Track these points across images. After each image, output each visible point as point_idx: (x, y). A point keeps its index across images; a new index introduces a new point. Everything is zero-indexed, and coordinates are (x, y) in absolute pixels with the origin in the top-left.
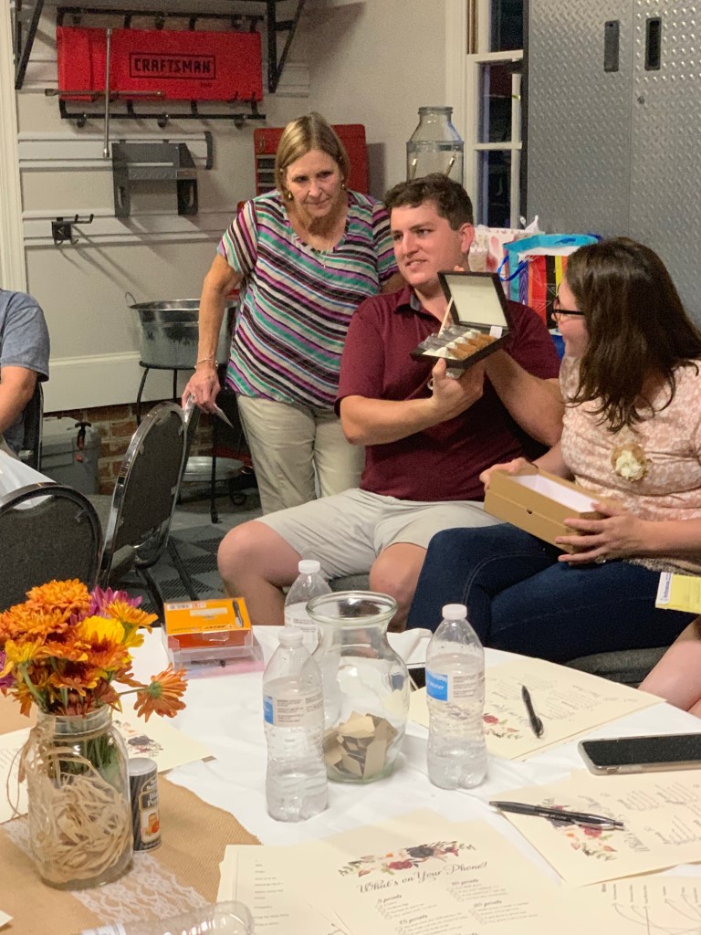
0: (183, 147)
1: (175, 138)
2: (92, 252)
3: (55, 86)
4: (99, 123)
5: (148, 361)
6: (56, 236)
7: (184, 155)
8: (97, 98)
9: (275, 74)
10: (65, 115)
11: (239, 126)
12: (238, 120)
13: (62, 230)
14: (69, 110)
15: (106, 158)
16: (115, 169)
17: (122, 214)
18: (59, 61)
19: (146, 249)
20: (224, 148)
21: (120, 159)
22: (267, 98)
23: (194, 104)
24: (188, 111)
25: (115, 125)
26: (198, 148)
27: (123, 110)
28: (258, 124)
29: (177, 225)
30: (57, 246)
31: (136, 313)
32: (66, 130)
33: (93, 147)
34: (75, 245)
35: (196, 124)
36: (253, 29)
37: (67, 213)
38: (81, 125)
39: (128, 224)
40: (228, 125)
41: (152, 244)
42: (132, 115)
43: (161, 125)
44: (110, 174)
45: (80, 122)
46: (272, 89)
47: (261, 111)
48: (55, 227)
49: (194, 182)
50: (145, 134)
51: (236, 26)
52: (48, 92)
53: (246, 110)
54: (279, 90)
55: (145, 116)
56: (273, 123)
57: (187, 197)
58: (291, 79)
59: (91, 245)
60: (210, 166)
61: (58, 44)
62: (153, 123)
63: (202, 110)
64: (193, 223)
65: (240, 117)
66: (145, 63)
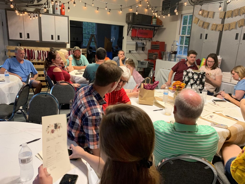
0: (143, 43)
1: (143, 42)
2: (132, 54)
3: (131, 35)
4: (135, 40)
6: (129, 52)
7: (143, 44)
8: (135, 37)
10: (132, 39)
11: (149, 41)
12: (149, 40)
13: (130, 52)
14: (132, 38)
15: (135, 44)
16: (136, 45)
18: (132, 33)
19: (138, 54)
20: (147, 43)
22: (153, 38)
23: (145, 38)
25: (137, 40)
26: (145, 43)
29: (142, 52)
30: (129, 53)
31: (137, 61)
32: (131, 40)
33: (134, 43)
34: (131, 53)
35: (145, 40)
36: (152, 30)
37: (130, 50)
38: (133, 40)
39: (137, 51)
40: (148, 41)
42: (139, 39)
43: (141, 40)
44: (135, 46)
45: (133, 39)
46: (153, 37)
47: (152, 39)
48: (129, 51)
49: (144, 47)
50: (139, 42)
51: (150, 30)
52: (130, 36)
53: (150, 39)
54: (154, 37)
55: (140, 39)
56: (153, 41)
57: (143, 49)
58: (156, 36)
59: (133, 53)
60: (146, 45)
61: (132, 31)
62: (140, 40)
63: (146, 39)
64: (144, 52)
65: (150, 40)
66: (141, 34)
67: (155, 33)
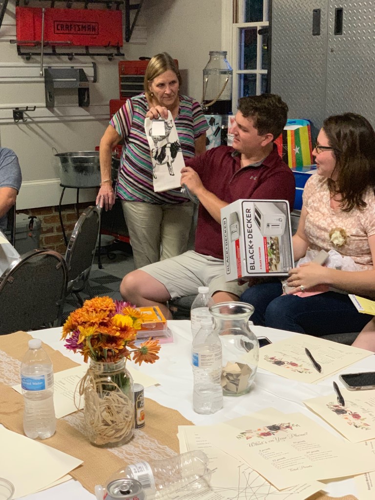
0: (81, 71)
1: (77, 66)
2: (33, 126)
3: (15, 38)
4: (38, 58)
5: (65, 184)
6: (15, 118)
7: (82, 76)
8: (39, 44)
9: (129, 33)
10: (20, 54)
11: (110, 59)
12: (110, 57)
13: (18, 114)
14: (22, 51)
15: (41, 76)
16: (46, 82)
17: (50, 106)
18: (17, 25)
19: (61, 124)
20: (101, 70)
21: (49, 77)
22: (125, 45)
23: (87, 48)
24: (84, 51)
25: (46, 59)
26: (89, 71)
27: (50, 51)
28: (120, 59)
29: (78, 112)
30: (16, 123)
31: (58, 158)
32: (21, 62)
33: (35, 71)
34: (25, 123)
35: (88, 59)
36: (118, 9)
37: (21, 105)
38: (28, 59)
39: (53, 111)
40: (104, 59)
41: (64, 122)
42: (54, 53)
43: (70, 59)
44: (43, 85)
45: (27, 57)
46: (128, 40)
47: (122, 51)
48: (15, 113)
49: (88, 89)
50: (61, 64)
51: (109, 7)
52: (11, 41)
53: (114, 51)
54: (131, 41)
55: (60, 54)
56: (128, 58)
57: (83, 97)
58: (137, 34)
59: (33, 122)
60: (95, 81)
61: (17, 16)
62: (65, 58)
63: (91, 51)
64: (87, 110)
65: (111, 55)
66: (62, 26)
67: (132, 22)
